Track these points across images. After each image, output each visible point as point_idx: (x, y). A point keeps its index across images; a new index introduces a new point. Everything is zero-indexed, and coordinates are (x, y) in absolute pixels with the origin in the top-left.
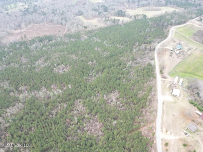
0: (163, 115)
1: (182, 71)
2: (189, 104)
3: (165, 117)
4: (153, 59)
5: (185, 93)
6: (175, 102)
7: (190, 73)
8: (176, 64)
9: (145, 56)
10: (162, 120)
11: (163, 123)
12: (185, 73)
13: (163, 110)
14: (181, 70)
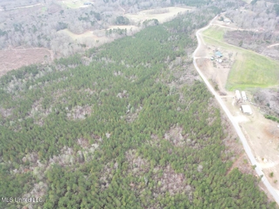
0: (248, 141)
1: (238, 83)
2: (266, 119)
3: (251, 142)
4: (197, 74)
5: (255, 107)
6: (252, 122)
7: (247, 83)
8: (226, 75)
9: (185, 72)
10: (251, 147)
11: (253, 150)
12: (242, 84)
13: (245, 135)
14: (236, 81)
